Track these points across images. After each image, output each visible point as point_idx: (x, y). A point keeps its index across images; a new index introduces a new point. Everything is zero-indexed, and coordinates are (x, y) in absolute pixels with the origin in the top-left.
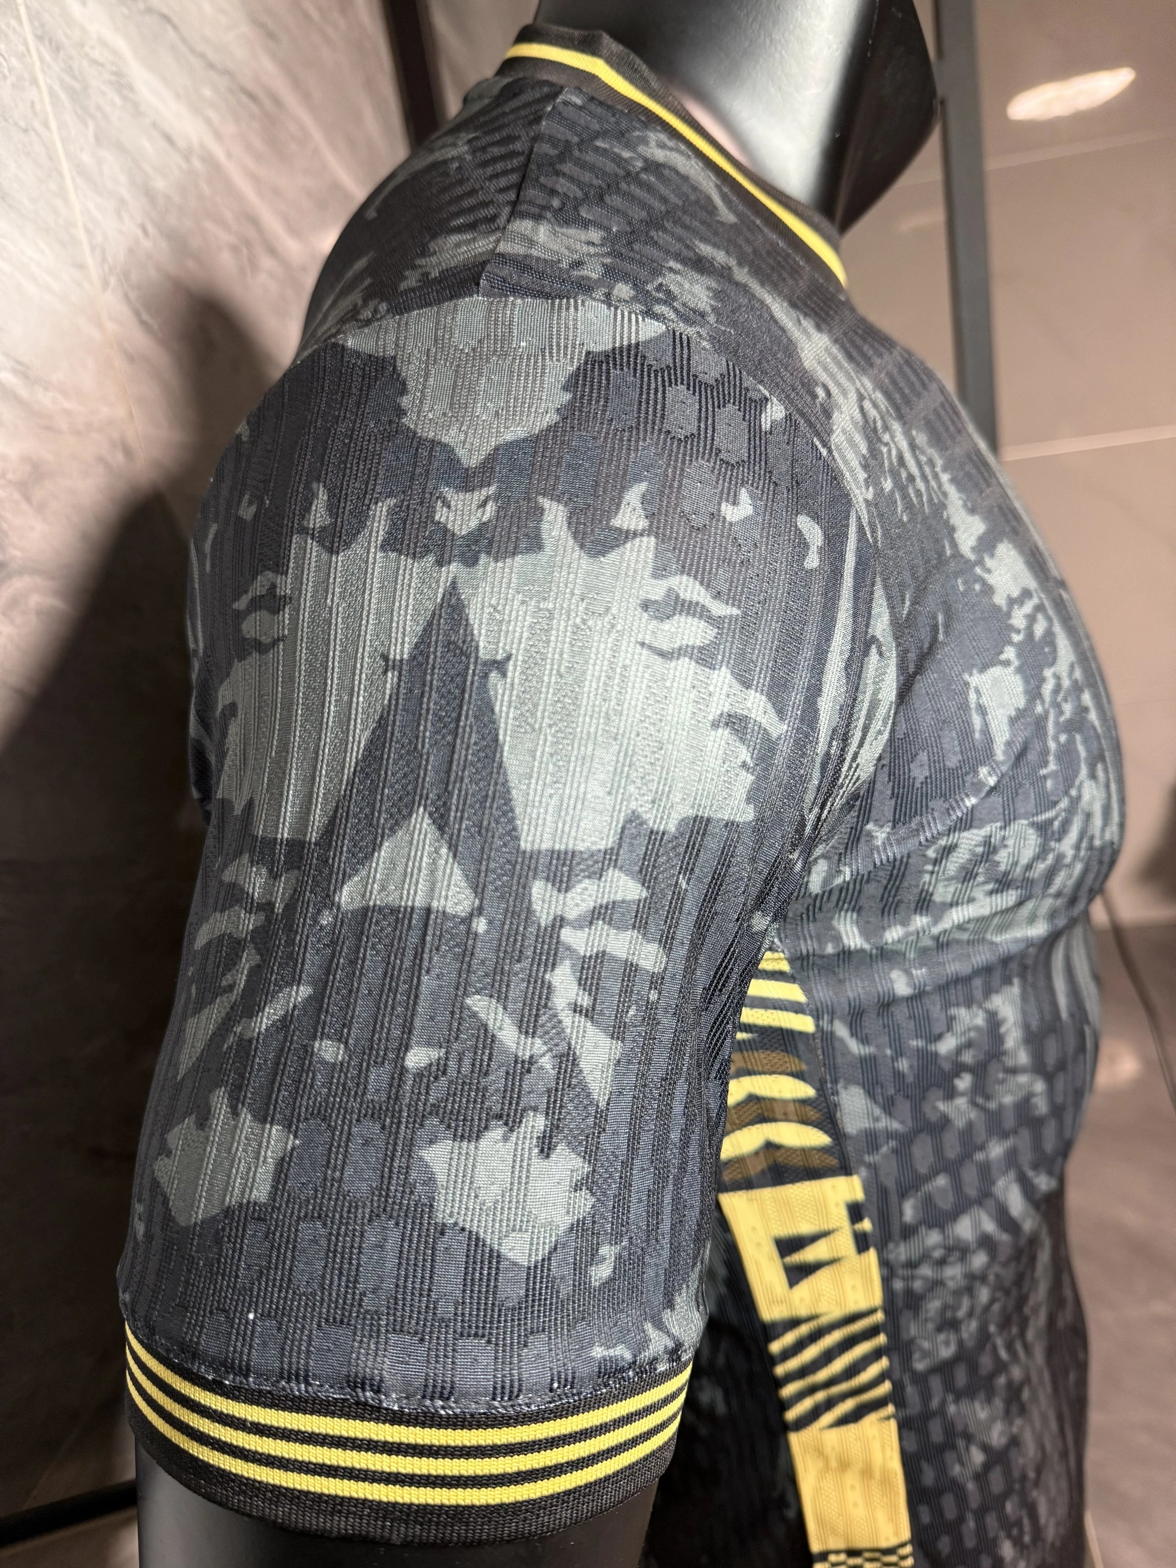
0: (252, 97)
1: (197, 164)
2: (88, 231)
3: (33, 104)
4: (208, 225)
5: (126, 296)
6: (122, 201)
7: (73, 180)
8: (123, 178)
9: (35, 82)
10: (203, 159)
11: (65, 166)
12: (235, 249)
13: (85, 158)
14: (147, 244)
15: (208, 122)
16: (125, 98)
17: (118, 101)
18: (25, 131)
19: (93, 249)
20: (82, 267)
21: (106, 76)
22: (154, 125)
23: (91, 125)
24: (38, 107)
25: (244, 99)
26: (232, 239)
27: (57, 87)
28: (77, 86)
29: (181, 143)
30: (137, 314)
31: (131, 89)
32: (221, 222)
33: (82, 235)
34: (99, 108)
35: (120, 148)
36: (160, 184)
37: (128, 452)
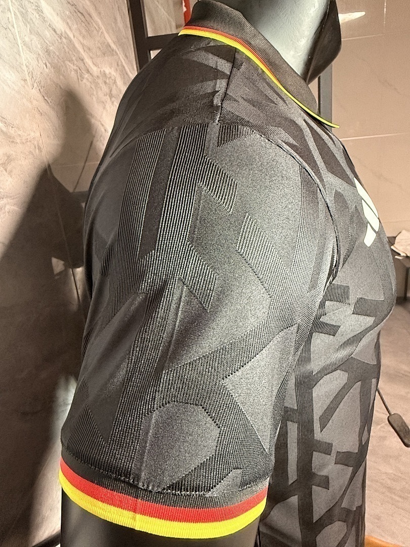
0: (81, 13)
1: (64, 40)
2: (27, 67)
3: (8, 19)
4: (67, 62)
5: (39, 90)
6: (39, 54)
7: (22, 47)
8: (39, 46)
9: (9, 10)
10: (65, 38)
11: (19, 42)
12: (76, 71)
13: (27, 39)
14: (47, 70)
15: (68, 24)
16: (39, 16)
17: (38, 17)
18: (6, 29)
19: (29, 73)
20: (25, 80)
21: (34, 7)
22: (50, 25)
23: (28, 26)
24: (10, 20)
25: (79, 14)
26: (75, 68)
27: (17, 12)
28: (24, 11)
29: (58, 33)
30: (44, 97)
31: (42, 12)
32: (71, 61)
33: (25, 68)
34: (31, 19)
35: (38, 34)
36: (51, 48)
37: (39, 148)
